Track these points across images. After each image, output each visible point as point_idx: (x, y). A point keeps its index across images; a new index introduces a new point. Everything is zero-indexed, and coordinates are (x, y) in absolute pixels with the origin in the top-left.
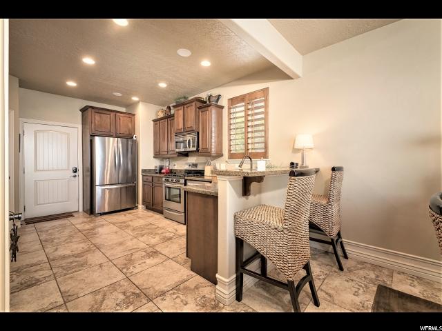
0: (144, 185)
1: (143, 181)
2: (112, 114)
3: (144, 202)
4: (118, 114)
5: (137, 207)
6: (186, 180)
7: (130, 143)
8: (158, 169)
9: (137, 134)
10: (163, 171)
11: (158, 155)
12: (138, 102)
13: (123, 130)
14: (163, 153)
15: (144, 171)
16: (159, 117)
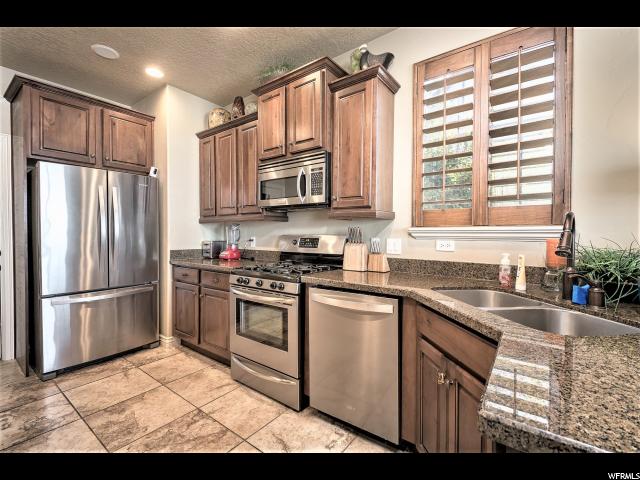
0: (175, 289)
1: (175, 280)
2: (94, 110)
3: (177, 330)
4: (111, 112)
5: (158, 343)
6: (303, 287)
7: (142, 185)
8: (210, 248)
9: (158, 164)
10: (223, 254)
11: (209, 215)
12: (163, 86)
13: (123, 153)
14: (225, 212)
15: (175, 254)
16: (212, 126)
